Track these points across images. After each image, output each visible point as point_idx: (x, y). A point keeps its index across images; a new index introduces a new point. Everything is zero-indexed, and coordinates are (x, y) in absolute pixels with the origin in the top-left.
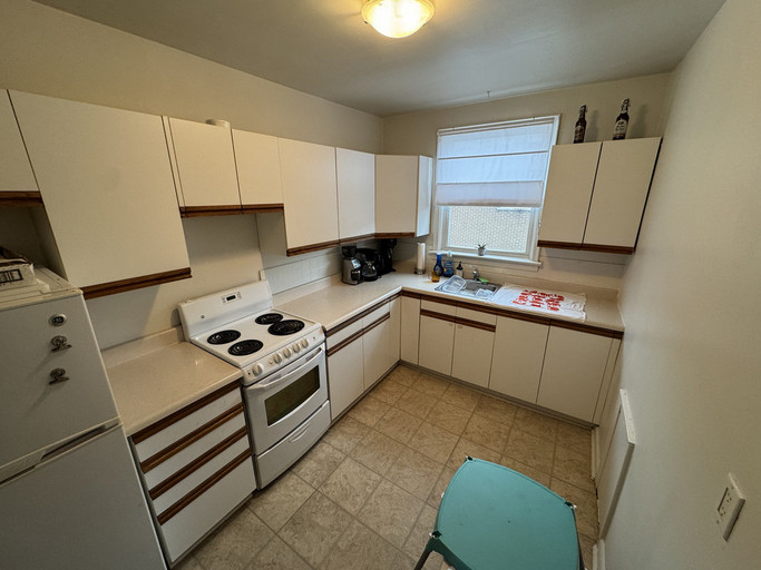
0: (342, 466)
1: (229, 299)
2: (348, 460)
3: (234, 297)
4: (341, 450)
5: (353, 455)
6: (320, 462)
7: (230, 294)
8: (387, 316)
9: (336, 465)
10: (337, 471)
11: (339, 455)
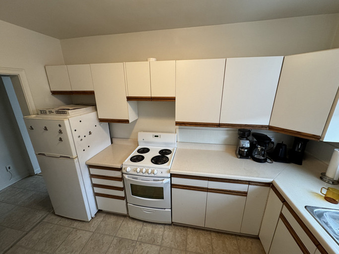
0: (154, 246)
1: (155, 136)
2: (158, 248)
3: (158, 136)
4: (163, 239)
5: (162, 249)
6: (152, 232)
7: (157, 134)
8: (244, 194)
9: (153, 242)
10: (150, 245)
11: (159, 240)
